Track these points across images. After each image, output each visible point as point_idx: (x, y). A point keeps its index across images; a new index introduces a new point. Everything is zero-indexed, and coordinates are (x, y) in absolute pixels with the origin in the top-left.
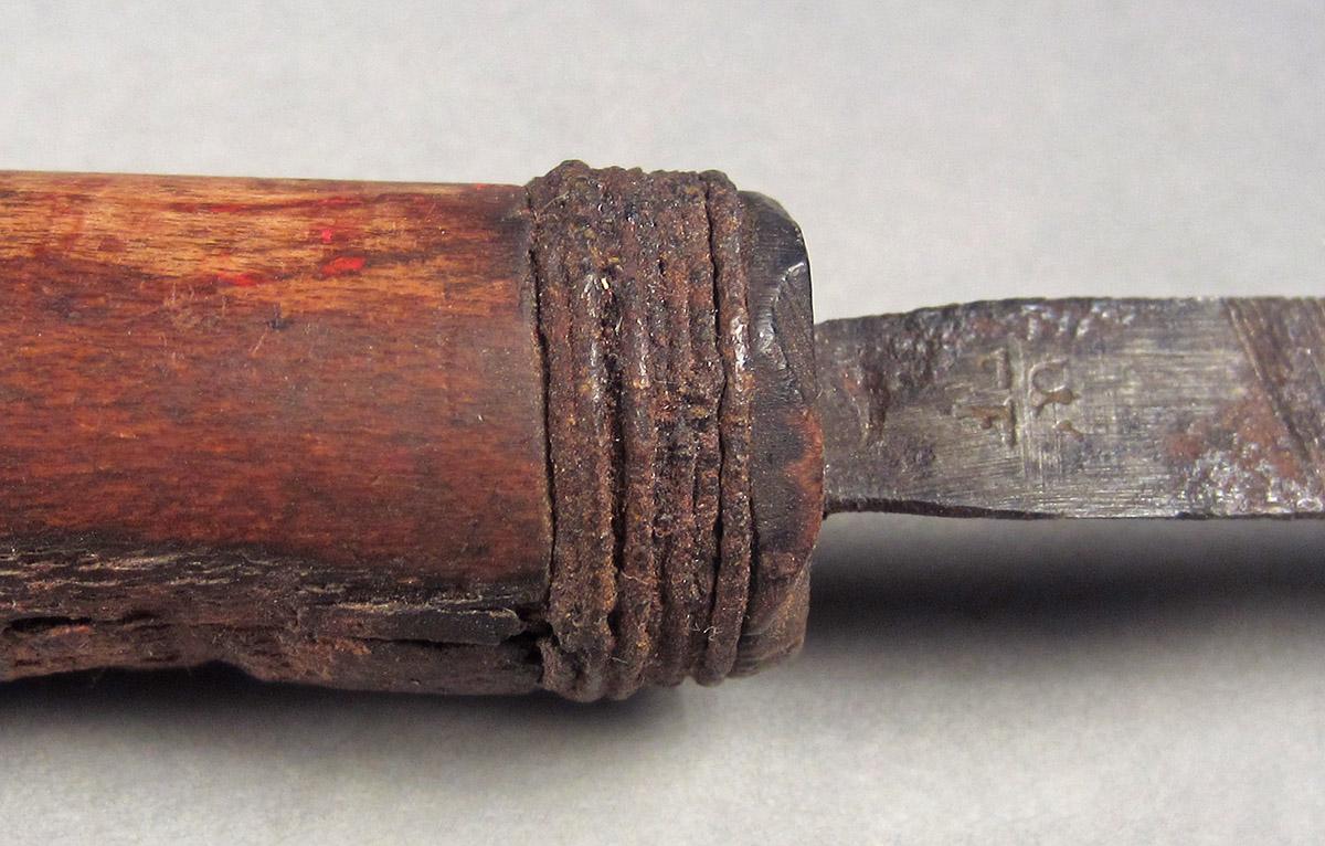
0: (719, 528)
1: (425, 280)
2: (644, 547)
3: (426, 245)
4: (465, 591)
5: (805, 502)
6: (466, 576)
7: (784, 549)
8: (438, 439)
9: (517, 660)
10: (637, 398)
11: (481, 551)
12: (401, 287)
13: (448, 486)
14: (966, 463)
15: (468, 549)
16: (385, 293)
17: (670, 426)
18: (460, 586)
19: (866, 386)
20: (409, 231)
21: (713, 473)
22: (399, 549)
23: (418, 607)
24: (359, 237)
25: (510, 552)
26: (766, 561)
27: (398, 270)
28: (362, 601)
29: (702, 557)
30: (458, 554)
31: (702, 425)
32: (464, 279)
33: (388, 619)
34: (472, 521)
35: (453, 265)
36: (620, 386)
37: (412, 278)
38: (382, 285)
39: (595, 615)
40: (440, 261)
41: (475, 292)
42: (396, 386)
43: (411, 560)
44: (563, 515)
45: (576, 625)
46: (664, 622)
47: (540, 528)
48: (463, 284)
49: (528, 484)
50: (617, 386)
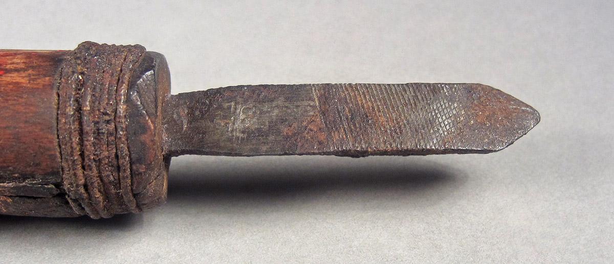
0: (117, 156)
1: (23, 77)
2: (90, 163)
3: (27, 67)
4: (35, 178)
5: (148, 148)
6: (34, 173)
7: (141, 164)
8: (21, 128)
9: (62, 203)
10: (85, 113)
11: (37, 165)
12: (15, 79)
13: (24, 143)
14: (216, 138)
15: (33, 164)
16: (8, 81)
17: (98, 123)
18: (33, 177)
19: (188, 113)
20: (23, 63)
21: (113, 138)
22: (10, 164)
23: (21, 184)
24: (6, 64)
25: (47, 165)
26: (134, 167)
27: (15, 75)
28: (4, 183)
29: (112, 166)
30: (30, 166)
31: (108, 122)
32: (36, 77)
33: (12, 188)
34: (33, 155)
35: (34, 72)
36: (80, 109)
37: (19, 77)
38: (9, 79)
39: (77, 186)
40: (30, 72)
41: (39, 81)
42: (8, 111)
43: (14, 168)
44: (63, 152)
45: (72, 189)
46: (104, 189)
47: (56, 157)
48: (35, 78)
49: (51, 142)
50: (79, 110)
